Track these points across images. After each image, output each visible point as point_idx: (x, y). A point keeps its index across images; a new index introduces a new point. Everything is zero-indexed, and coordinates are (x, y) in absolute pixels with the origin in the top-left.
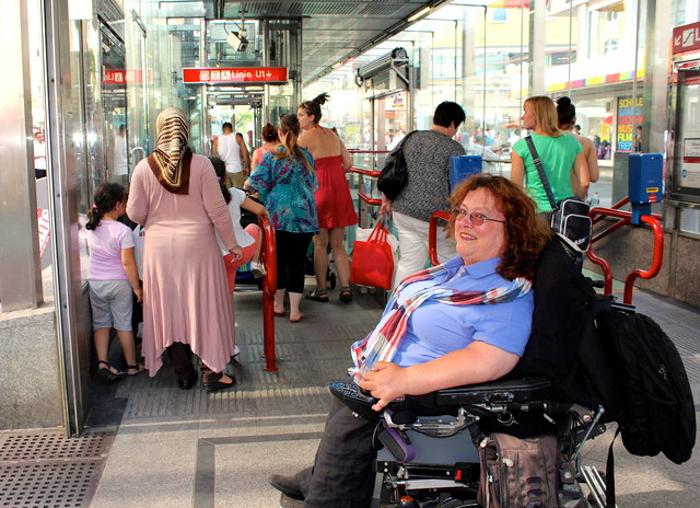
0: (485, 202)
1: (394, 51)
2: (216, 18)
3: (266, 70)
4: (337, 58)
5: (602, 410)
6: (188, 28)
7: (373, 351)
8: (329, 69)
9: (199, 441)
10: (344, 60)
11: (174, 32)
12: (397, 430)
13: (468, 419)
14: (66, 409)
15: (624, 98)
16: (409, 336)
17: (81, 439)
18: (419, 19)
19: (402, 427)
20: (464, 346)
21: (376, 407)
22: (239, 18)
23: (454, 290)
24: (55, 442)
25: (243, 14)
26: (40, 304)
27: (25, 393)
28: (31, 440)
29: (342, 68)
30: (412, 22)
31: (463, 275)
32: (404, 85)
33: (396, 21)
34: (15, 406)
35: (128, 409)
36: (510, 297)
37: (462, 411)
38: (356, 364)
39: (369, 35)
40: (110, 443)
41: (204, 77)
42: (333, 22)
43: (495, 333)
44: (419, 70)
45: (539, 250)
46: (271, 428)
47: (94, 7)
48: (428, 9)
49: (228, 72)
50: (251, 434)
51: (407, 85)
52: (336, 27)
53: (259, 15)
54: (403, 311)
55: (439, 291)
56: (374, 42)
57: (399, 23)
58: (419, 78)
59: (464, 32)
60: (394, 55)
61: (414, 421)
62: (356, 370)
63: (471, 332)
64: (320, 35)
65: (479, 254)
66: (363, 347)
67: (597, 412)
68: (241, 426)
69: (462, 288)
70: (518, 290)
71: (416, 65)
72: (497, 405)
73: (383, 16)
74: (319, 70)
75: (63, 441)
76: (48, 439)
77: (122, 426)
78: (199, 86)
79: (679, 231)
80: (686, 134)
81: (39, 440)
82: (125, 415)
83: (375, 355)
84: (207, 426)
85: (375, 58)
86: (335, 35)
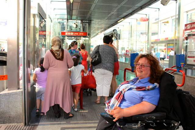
0: (145, 61)
1: (114, 30)
2: (70, 19)
3: (82, 33)
4: (99, 31)
5: (180, 122)
6: (63, 22)
7: (113, 104)
8: (98, 34)
9: (61, 128)
10: (101, 32)
11: (59, 23)
12: (120, 127)
13: (141, 124)
14: (24, 118)
15: (169, 44)
16: (123, 100)
17: (28, 127)
18: (120, 22)
19: (122, 126)
20: (140, 102)
21: (114, 120)
22: (76, 20)
23: (137, 86)
24: (20, 128)
25: (77, 19)
26: (19, 89)
27: (13, 114)
28: (13, 127)
29: (101, 34)
30: (119, 23)
31: (139, 82)
32: (116, 38)
33: (115, 22)
34: (10, 117)
35: (42, 119)
36: (153, 88)
37: (140, 122)
38: (107, 107)
39: (108, 26)
40: (36, 128)
41: (66, 34)
42: (99, 22)
43: (149, 99)
44: (120, 35)
45: (161, 75)
46: (81, 125)
47: (38, 11)
48: (123, 19)
49: (72, 33)
50: (76, 126)
51: (117, 38)
52: (99, 23)
53: (80, 19)
54: (122, 92)
55: (132, 86)
56: (109, 27)
57: (115, 23)
58: (120, 37)
59: (131, 26)
60: (114, 31)
61: (125, 125)
62: (107, 109)
63: (142, 98)
64: (96, 25)
65: (144, 76)
66: (109, 103)
67: (178, 123)
68: (73, 124)
69: (139, 86)
70: (156, 86)
71: (119, 33)
72: (150, 120)
73: (111, 21)
74: (95, 34)
75: (23, 128)
76: (18, 127)
77: (40, 123)
78: (65, 36)
79: (186, 75)
80: (188, 51)
81: (16, 127)
82: (41, 120)
83: (113, 105)
84: (63, 124)
85: (109, 32)
86: (99, 25)
